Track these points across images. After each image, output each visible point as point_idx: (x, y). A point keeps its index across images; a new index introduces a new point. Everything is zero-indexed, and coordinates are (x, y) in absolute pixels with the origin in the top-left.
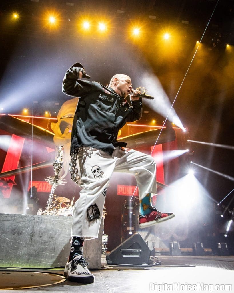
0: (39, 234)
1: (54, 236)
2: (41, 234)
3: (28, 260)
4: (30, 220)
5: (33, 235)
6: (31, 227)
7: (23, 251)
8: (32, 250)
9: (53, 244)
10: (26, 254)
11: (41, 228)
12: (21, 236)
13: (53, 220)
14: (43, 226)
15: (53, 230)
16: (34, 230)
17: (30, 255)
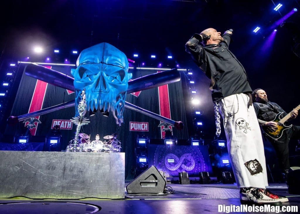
0: (70, 169)
1: (83, 170)
2: (72, 168)
3: (62, 191)
4: (62, 157)
5: (65, 169)
6: (63, 162)
7: (57, 184)
8: (65, 182)
9: (83, 178)
10: (59, 186)
11: (71, 163)
12: (55, 170)
13: (81, 156)
14: (73, 162)
15: (82, 165)
16: (66, 165)
17: (63, 187)
